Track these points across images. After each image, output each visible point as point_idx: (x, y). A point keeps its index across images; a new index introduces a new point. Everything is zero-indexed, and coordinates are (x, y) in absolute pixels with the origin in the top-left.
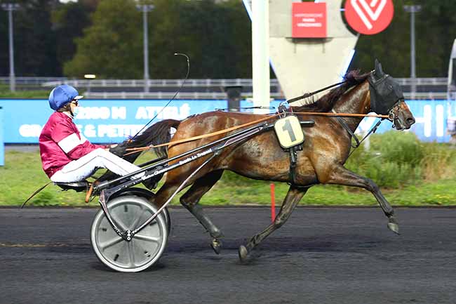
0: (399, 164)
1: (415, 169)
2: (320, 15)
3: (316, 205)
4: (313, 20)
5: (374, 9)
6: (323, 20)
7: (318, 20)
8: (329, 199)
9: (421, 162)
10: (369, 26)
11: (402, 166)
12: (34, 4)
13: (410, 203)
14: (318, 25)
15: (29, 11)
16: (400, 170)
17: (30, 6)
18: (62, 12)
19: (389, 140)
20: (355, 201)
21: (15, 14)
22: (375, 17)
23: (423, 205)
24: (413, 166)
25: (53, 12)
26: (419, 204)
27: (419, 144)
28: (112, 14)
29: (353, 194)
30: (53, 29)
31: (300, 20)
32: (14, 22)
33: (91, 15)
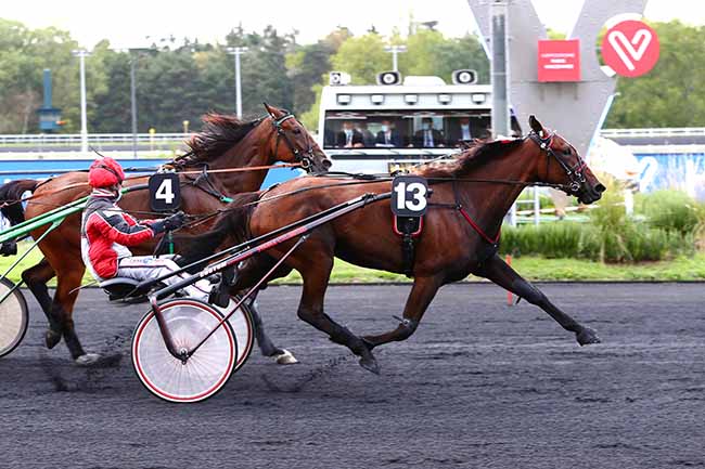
0: (667, 230)
1: (686, 237)
2: (571, 55)
3: (566, 280)
4: (563, 61)
5: (636, 47)
6: (575, 61)
7: (569, 61)
8: (581, 274)
9: (695, 228)
10: (631, 67)
11: (671, 233)
12: (266, 47)
13: (679, 276)
14: (570, 66)
15: (262, 55)
16: (668, 239)
17: (263, 49)
18: (300, 55)
19: (656, 202)
20: (613, 276)
21: (243, 59)
22: (637, 56)
23: (694, 279)
24: (684, 233)
25: (287, 56)
26: (690, 279)
27: (692, 206)
28: (356, 56)
29: (610, 266)
30: (289, 74)
31: (548, 61)
32: (241, 68)
33: (332, 57)
